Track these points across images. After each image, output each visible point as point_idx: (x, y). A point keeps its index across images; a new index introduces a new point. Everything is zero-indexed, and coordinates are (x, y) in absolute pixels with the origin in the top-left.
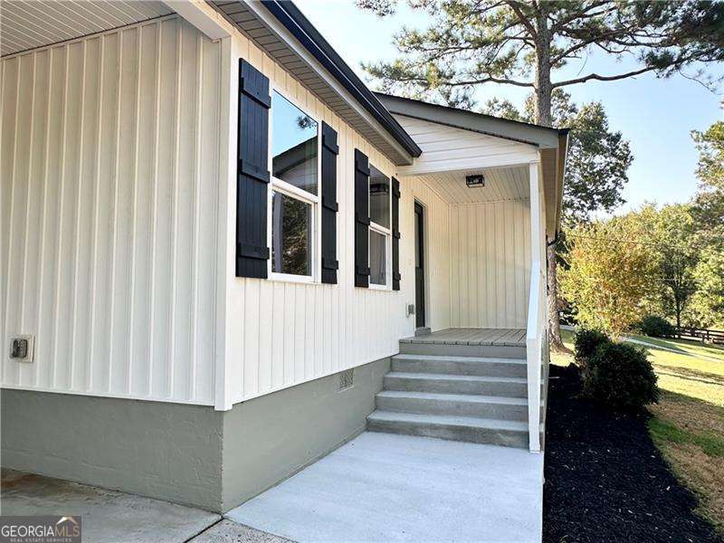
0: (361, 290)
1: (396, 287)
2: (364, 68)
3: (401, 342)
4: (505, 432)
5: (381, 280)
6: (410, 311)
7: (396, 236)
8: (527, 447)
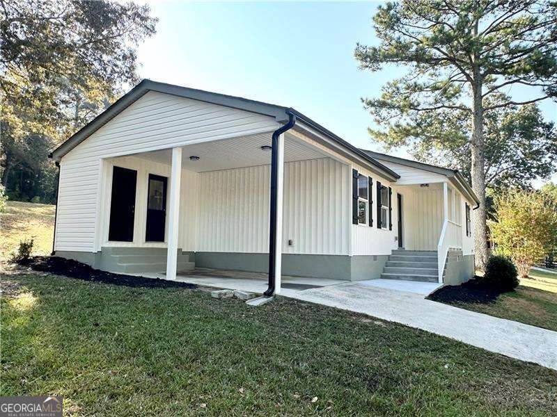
0: (379, 229)
1: (390, 229)
2: (363, 101)
3: (393, 251)
4: (431, 278)
5: (385, 226)
6: (396, 239)
7: (390, 209)
8: (438, 282)
